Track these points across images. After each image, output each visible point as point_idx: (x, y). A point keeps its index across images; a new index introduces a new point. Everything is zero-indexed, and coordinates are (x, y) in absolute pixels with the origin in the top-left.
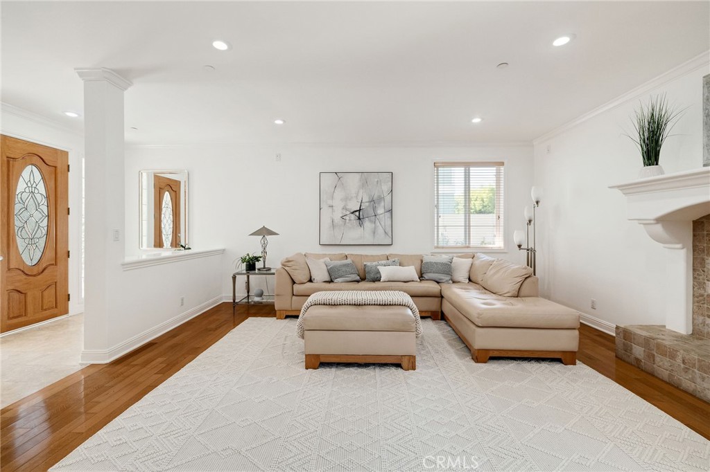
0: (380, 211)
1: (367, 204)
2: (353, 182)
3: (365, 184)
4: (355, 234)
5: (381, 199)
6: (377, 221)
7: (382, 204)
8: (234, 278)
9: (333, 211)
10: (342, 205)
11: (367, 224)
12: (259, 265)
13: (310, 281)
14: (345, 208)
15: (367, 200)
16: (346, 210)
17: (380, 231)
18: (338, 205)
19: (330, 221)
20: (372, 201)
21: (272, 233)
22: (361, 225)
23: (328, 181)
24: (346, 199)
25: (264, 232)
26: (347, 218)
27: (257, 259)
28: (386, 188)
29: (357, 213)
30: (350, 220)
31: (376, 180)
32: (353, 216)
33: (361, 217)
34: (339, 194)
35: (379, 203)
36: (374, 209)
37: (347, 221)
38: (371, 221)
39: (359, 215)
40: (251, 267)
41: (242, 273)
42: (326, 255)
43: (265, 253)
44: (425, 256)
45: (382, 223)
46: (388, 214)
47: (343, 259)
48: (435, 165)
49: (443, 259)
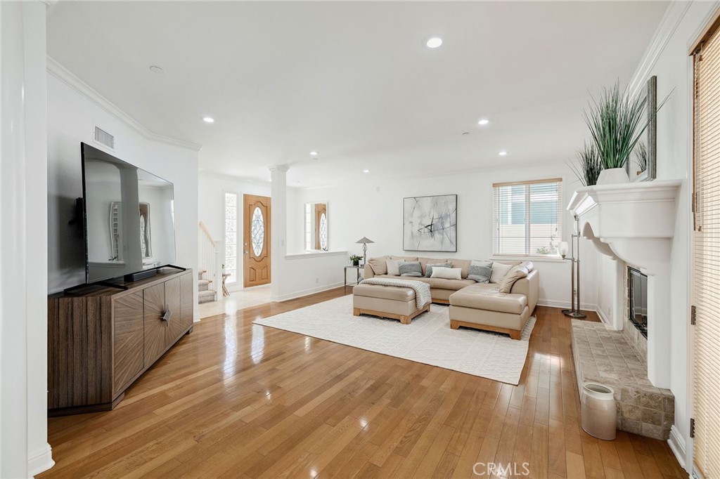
0: (447, 225)
1: (437, 220)
2: (427, 204)
3: (435, 204)
4: (428, 243)
5: (447, 216)
6: (444, 233)
7: (449, 220)
8: (345, 269)
9: (412, 226)
10: (419, 221)
11: (437, 235)
12: (361, 262)
13: (386, 274)
15: (437, 217)
16: (422, 225)
17: (447, 241)
18: (416, 221)
19: (410, 233)
20: (441, 218)
21: (369, 242)
22: (432, 236)
23: (409, 203)
24: (422, 217)
25: (365, 241)
26: (422, 231)
27: (360, 258)
28: (452, 206)
29: (430, 227)
30: (424, 232)
31: (444, 201)
32: (426, 229)
33: (433, 230)
34: (417, 213)
35: (446, 219)
36: (442, 224)
37: (422, 233)
38: (439, 233)
39: (431, 229)
40: (356, 264)
41: (350, 267)
42: (403, 257)
43: (365, 254)
44: (473, 261)
45: (449, 235)
46: (454, 228)
47: (415, 260)
48: (495, 185)
49: (484, 264)
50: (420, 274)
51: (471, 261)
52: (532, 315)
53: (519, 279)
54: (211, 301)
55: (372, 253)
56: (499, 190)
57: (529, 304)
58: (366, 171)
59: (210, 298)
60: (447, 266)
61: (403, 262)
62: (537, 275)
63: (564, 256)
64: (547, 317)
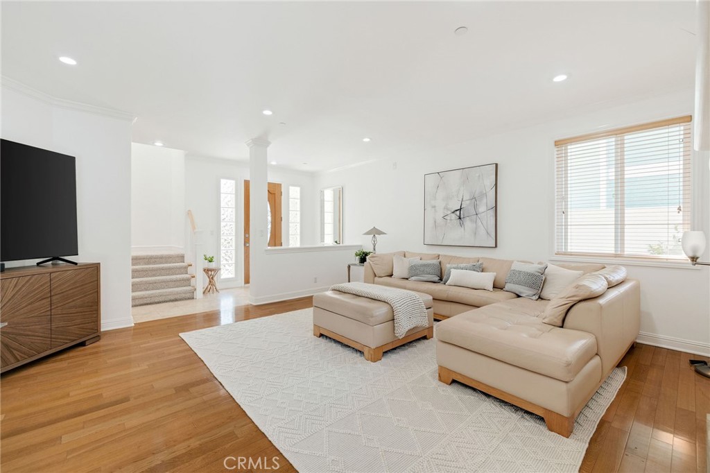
0: (482, 209)
1: (468, 202)
2: (455, 178)
3: (466, 180)
4: (457, 234)
5: (483, 195)
6: (478, 221)
7: (485, 201)
8: (349, 267)
9: (436, 211)
10: (444, 205)
11: (468, 223)
14: (446, 208)
15: (468, 198)
16: (448, 209)
17: (482, 231)
18: (440, 204)
19: (433, 222)
20: (473, 198)
21: (380, 233)
22: (462, 225)
23: (432, 181)
24: (448, 198)
25: (375, 232)
26: (448, 218)
27: (366, 254)
28: (488, 182)
29: (458, 212)
30: (451, 220)
31: (477, 175)
32: (453, 215)
33: (462, 216)
34: (441, 194)
35: (481, 201)
36: (475, 207)
37: (449, 221)
38: (472, 221)
39: (460, 214)
40: (363, 260)
41: (355, 265)
42: (419, 254)
43: (374, 249)
44: (515, 262)
45: (484, 222)
46: (492, 213)
47: (434, 259)
48: (558, 143)
49: (533, 268)
50: (437, 279)
51: (512, 262)
52: (619, 365)
53: (580, 301)
54: (189, 299)
55: (383, 247)
56: (566, 149)
57: (602, 352)
58: (367, 140)
59: (188, 295)
60: (474, 268)
61: (417, 261)
62: (636, 290)
63: (694, 259)
64: (653, 374)
